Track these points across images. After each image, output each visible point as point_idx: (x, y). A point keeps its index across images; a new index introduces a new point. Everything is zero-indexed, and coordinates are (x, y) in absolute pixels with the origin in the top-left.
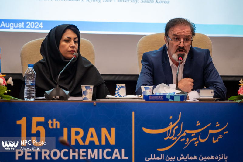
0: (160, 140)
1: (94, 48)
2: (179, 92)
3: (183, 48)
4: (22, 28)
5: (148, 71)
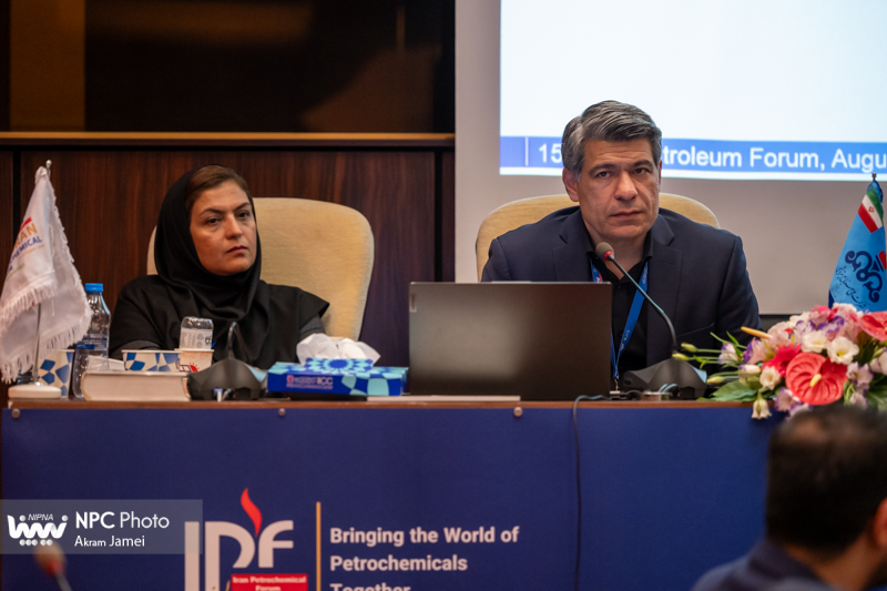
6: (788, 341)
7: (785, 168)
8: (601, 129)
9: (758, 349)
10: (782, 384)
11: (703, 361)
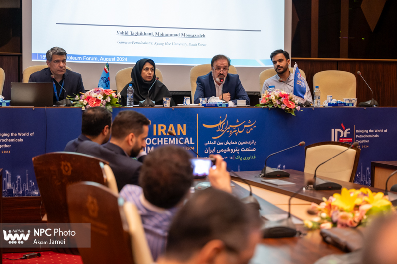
0: (214, 132)
1: (162, 74)
2: (224, 101)
3: (223, 74)
4: (114, 61)
5: (201, 88)
6: (89, 95)
7: (91, 61)
8: (56, 53)
9: (83, 96)
10: (88, 104)
11: (72, 99)
